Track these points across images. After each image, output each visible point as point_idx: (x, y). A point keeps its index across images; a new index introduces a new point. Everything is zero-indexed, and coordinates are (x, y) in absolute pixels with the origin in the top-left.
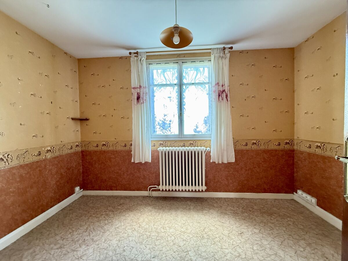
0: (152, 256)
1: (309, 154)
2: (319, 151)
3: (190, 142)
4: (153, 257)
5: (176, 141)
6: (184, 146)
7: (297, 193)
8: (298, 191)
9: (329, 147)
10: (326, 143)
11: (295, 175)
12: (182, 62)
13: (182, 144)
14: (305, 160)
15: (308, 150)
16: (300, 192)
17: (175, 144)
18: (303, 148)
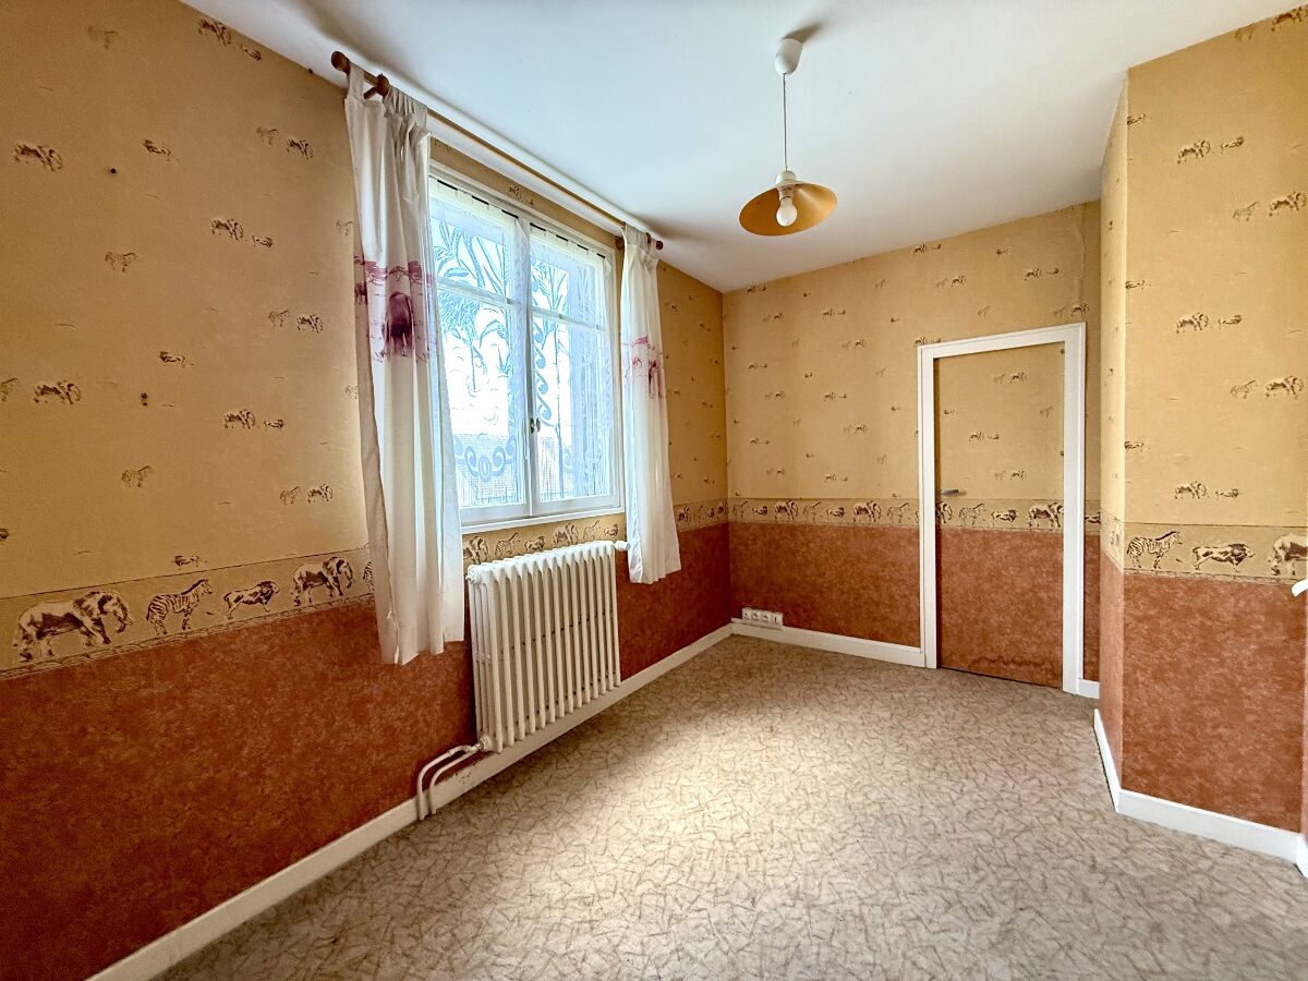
0: (748, 904)
1: (763, 527)
2: (782, 518)
3: (556, 531)
4: (753, 902)
5: (515, 532)
6: (541, 548)
7: (741, 617)
8: (745, 611)
9: (800, 506)
10: (796, 500)
11: (733, 578)
12: (531, 224)
13: (534, 542)
14: (755, 541)
15: (761, 519)
16: (748, 612)
17: (515, 545)
18: (751, 516)
